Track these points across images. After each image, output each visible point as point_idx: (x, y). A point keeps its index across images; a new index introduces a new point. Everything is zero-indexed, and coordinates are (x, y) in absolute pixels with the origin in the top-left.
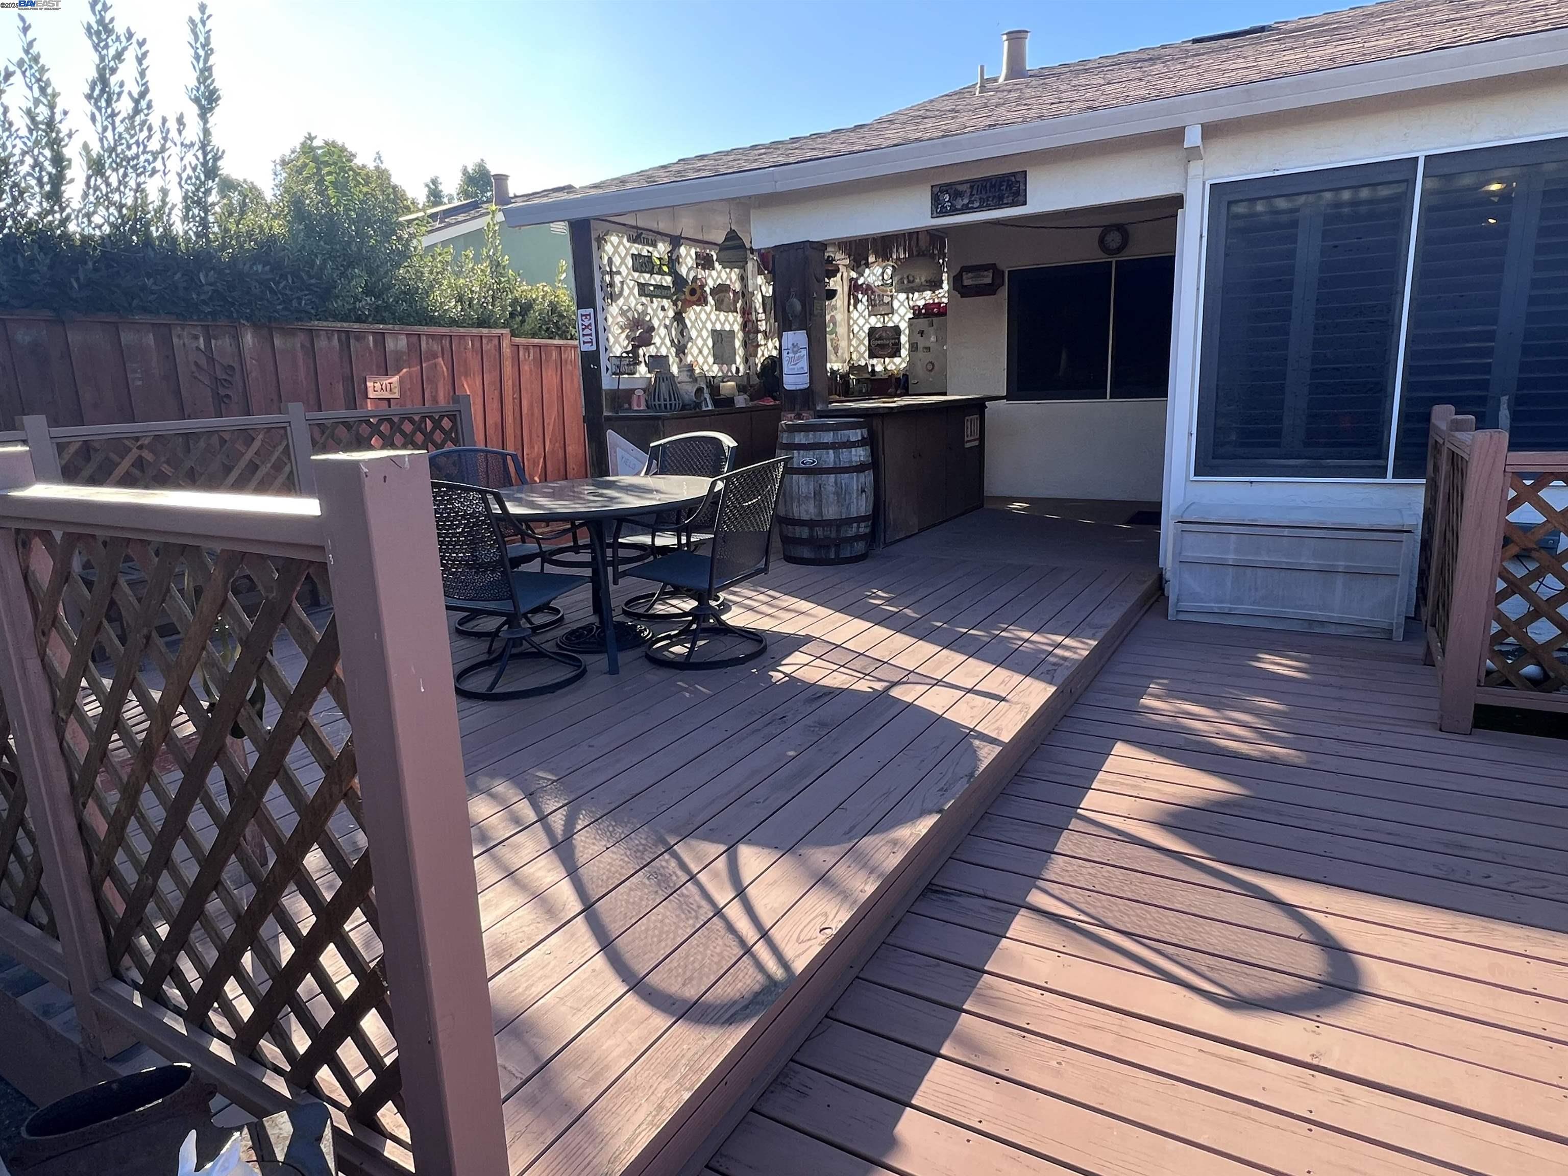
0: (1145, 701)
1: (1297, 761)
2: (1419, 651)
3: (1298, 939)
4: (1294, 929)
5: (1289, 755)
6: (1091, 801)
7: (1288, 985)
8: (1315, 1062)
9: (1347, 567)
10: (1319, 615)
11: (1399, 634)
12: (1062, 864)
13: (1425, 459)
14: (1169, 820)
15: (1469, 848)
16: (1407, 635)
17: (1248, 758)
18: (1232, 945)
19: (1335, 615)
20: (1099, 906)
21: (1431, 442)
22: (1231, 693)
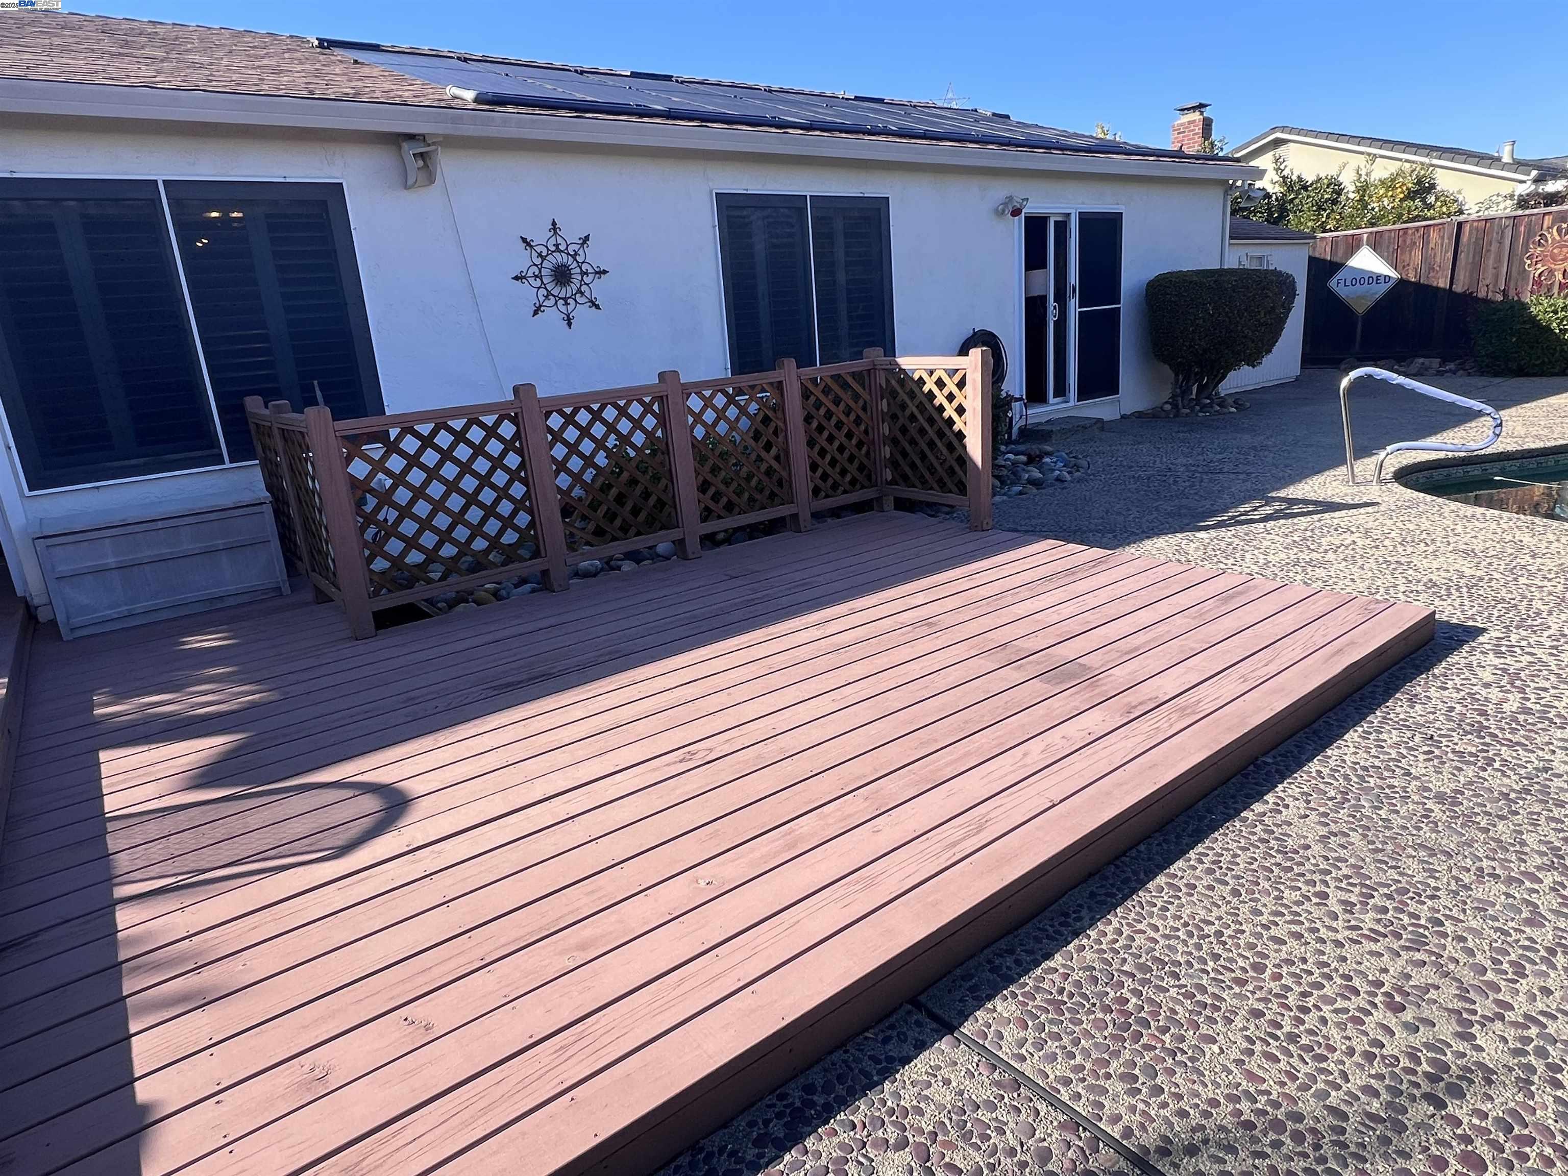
0: (98, 711)
1: (273, 698)
2: (309, 596)
3: (354, 796)
4: (349, 793)
5: (261, 698)
6: (111, 804)
7: (366, 823)
8: (411, 848)
9: (224, 544)
10: (216, 591)
11: (286, 589)
12: (127, 858)
13: (252, 443)
14: (200, 781)
15: (418, 698)
16: (293, 588)
17: (233, 712)
18: (314, 825)
19: (232, 588)
20: (191, 862)
21: (252, 427)
22: (177, 675)
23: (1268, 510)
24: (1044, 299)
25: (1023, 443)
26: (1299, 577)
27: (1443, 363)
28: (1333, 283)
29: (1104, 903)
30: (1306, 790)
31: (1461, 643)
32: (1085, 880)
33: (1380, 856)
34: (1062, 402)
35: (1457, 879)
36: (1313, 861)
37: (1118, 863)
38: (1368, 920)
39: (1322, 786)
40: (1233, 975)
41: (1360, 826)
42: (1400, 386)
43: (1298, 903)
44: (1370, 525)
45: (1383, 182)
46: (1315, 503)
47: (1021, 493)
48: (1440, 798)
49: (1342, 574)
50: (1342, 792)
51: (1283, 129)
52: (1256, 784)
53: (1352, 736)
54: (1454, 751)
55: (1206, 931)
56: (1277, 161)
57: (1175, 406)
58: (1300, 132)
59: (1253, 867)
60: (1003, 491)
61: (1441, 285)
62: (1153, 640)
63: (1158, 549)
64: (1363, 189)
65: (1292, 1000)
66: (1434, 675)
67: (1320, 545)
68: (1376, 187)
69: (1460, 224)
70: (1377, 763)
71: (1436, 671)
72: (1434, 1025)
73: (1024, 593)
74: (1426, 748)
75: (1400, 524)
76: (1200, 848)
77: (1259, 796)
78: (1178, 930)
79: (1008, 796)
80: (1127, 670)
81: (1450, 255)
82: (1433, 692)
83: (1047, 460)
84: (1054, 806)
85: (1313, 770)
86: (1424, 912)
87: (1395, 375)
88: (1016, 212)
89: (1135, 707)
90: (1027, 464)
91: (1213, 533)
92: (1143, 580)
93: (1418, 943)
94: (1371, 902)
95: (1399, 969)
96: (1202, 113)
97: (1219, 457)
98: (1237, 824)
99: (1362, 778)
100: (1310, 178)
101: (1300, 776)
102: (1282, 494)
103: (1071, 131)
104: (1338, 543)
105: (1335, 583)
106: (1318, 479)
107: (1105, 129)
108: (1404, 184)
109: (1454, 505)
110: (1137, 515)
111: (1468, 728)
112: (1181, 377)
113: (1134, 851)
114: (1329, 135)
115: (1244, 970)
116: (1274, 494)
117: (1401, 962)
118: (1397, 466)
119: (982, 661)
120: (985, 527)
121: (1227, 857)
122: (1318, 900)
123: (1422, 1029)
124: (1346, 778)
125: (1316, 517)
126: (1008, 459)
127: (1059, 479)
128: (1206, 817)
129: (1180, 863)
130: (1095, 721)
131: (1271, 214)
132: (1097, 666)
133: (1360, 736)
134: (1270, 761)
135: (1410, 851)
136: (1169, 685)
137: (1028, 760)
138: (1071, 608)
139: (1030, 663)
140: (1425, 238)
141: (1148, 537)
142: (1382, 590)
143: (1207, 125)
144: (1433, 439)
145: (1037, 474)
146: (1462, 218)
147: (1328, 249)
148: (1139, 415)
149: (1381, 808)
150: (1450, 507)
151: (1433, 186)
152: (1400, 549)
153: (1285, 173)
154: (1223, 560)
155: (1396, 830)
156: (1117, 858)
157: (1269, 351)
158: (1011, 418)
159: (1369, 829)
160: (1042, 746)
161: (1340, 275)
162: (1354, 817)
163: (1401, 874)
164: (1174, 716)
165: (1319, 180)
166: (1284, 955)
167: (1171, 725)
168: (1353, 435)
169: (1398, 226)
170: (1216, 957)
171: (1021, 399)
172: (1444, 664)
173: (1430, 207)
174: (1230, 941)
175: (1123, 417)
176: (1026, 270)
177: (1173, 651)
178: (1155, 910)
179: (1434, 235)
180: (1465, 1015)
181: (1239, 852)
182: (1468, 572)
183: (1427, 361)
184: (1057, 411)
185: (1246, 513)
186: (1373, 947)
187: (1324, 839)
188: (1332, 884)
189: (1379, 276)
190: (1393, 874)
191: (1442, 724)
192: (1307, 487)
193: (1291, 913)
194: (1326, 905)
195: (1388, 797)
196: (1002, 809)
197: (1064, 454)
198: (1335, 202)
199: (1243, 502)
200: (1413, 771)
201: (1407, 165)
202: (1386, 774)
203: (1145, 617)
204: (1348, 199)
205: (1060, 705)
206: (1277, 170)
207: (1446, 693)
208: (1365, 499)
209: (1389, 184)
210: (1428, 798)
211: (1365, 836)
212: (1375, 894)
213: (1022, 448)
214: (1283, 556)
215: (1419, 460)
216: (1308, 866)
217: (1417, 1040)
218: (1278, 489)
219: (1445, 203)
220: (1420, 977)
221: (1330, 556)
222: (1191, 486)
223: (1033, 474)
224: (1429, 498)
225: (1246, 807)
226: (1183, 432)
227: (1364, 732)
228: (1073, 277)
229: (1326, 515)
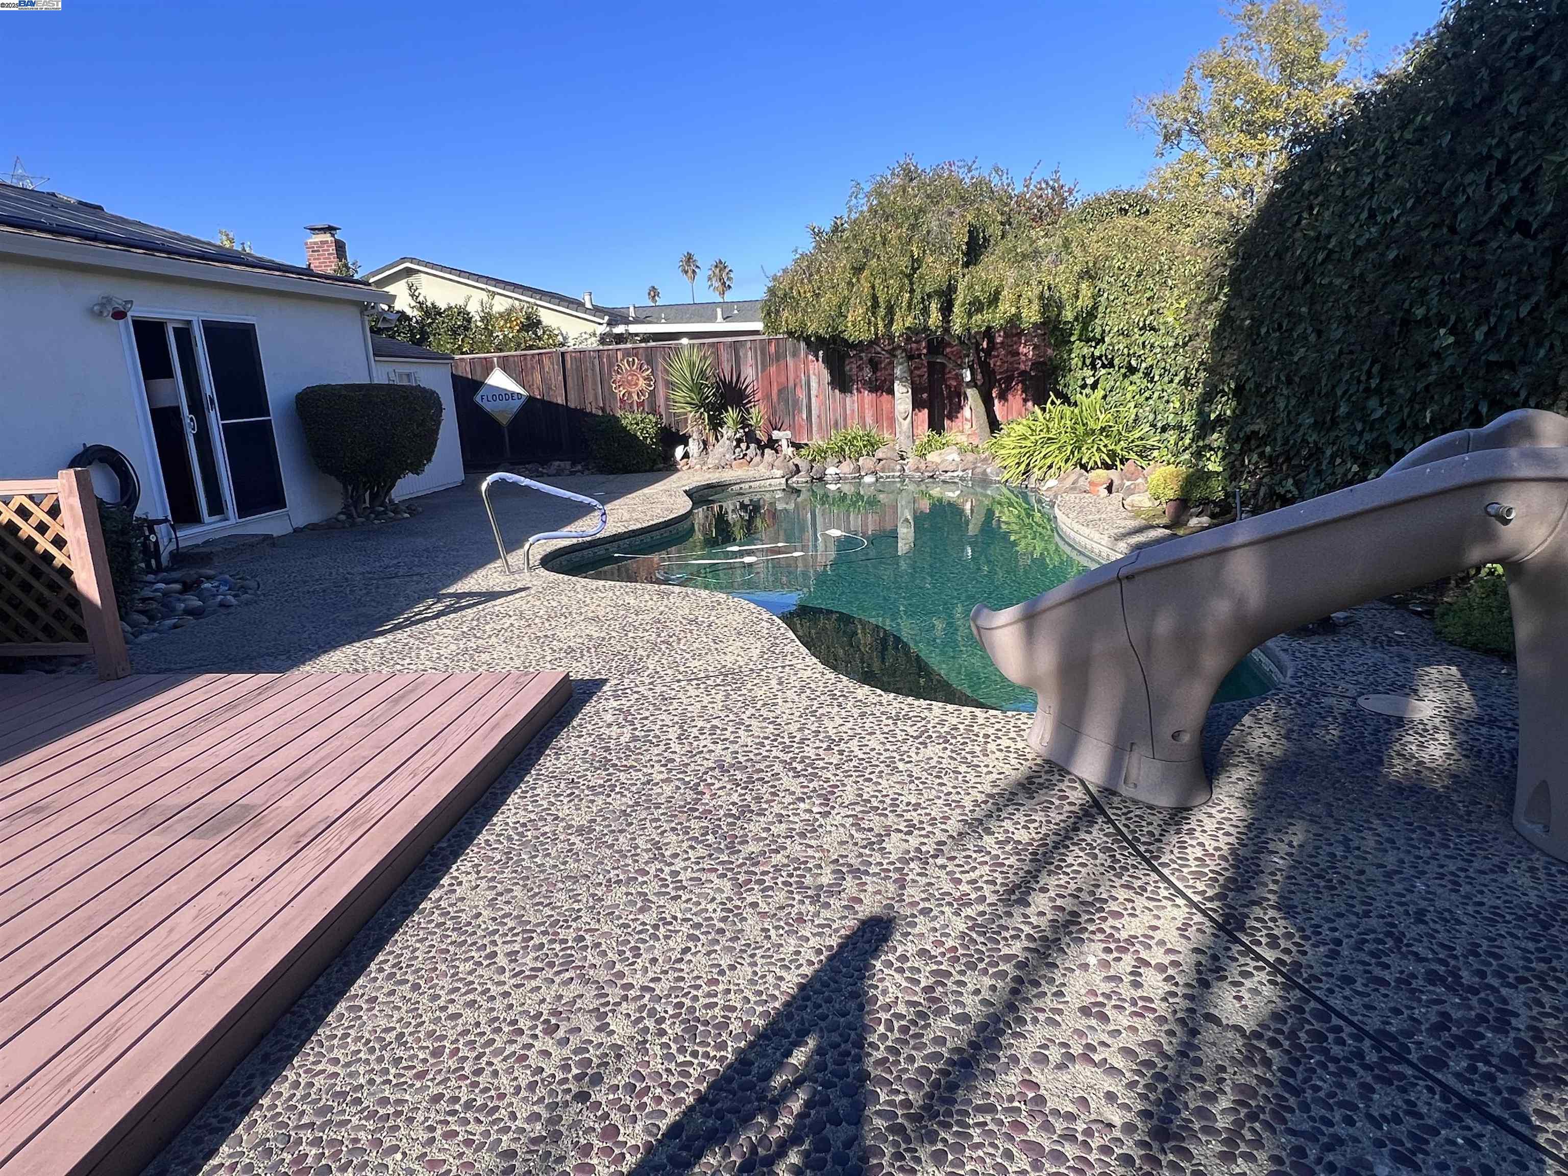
23: (439, 607)
24: (176, 411)
25: (175, 570)
26: (468, 664)
27: (573, 464)
28: (478, 399)
29: (279, 1060)
30: (476, 861)
31: (591, 695)
32: (257, 1044)
33: (537, 900)
34: (221, 521)
35: (593, 895)
36: (483, 926)
37: (295, 1009)
38: (528, 961)
39: (490, 853)
40: (414, 1071)
41: (521, 879)
42: (527, 487)
43: (470, 973)
44: (524, 607)
45: (501, 315)
46: (480, 594)
47: (175, 627)
48: (580, 831)
49: (502, 655)
50: (506, 853)
51: (412, 260)
52: (433, 872)
53: (513, 799)
54: (588, 787)
55: (388, 1039)
56: (410, 289)
57: (350, 516)
58: (427, 264)
59: (431, 955)
60: (151, 627)
61: (560, 402)
62: (322, 759)
63: (335, 663)
64: (487, 318)
65: (468, 1069)
66: (573, 727)
67: (484, 631)
68: (497, 319)
69: (563, 354)
70: (533, 816)
71: (575, 723)
72: (580, 1030)
73: (173, 742)
74: (569, 792)
75: (546, 603)
76: (381, 957)
77: (434, 883)
78: (359, 1051)
79: (147, 988)
80: (293, 800)
81: (561, 378)
82: (573, 742)
83: (207, 585)
84: (209, 976)
85: (482, 841)
86: (571, 935)
87: (522, 478)
88: (119, 315)
89: (304, 835)
90: (181, 592)
91: (390, 637)
92: (314, 698)
93: (568, 964)
94: (531, 943)
95: (553, 994)
96: (333, 235)
97: (395, 562)
98: (416, 918)
99: (521, 835)
100: (443, 306)
101: (472, 852)
102: (451, 590)
103: (183, 233)
104: (499, 628)
105: (497, 664)
106: (481, 572)
107: (231, 236)
108: (517, 318)
109: (583, 581)
110: (313, 630)
111: (597, 765)
112: (350, 488)
113: (313, 988)
114: (451, 270)
115: (425, 1061)
116: (444, 592)
117: (555, 987)
118: (543, 553)
119: (114, 837)
120: (120, 674)
121: (407, 954)
122: (488, 962)
123: (571, 1038)
124: (510, 838)
125: (480, 607)
126: (156, 590)
127: (222, 605)
128: (385, 924)
129: (360, 981)
130: (257, 865)
131: (413, 335)
132: (261, 802)
133: (520, 797)
134: (444, 845)
135: (560, 885)
136: (340, 800)
137: (175, 936)
138: (231, 747)
139: (181, 820)
140: (540, 362)
141: (325, 652)
142: (534, 663)
143: (340, 247)
144: (568, 528)
145: (196, 602)
146: (563, 349)
147: (468, 369)
148: (312, 527)
149: (536, 856)
150: (581, 582)
151: (539, 322)
152: (547, 624)
153: (421, 299)
154: (399, 661)
155: (550, 871)
156: (293, 1004)
157: (429, 460)
158: (156, 543)
159: (528, 878)
160: (194, 912)
161: (482, 392)
162: (516, 872)
163: (553, 909)
164: (345, 833)
165: (450, 308)
166: (460, 1029)
167: (342, 842)
168: (501, 531)
169: (518, 353)
170: (397, 1061)
171: (166, 520)
172: (580, 716)
173: (540, 338)
174: (410, 1039)
175: (295, 530)
176: (145, 379)
177: (344, 764)
178: (335, 1042)
179: (546, 361)
180: (602, 1010)
181: (418, 945)
182: (595, 635)
183: (562, 464)
184: (215, 530)
185: (420, 613)
186: (534, 983)
187: (492, 903)
188: (499, 942)
189: (513, 393)
190: (547, 911)
191: (580, 766)
192: (472, 581)
193: (466, 984)
194: (495, 963)
195: (542, 844)
196: (141, 1006)
197: (227, 576)
198: (466, 329)
199: (420, 600)
200: (560, 815)
201: (517, 303)
202: (540, 824)
203: (315, 736)
204: (477, 327)
205: (217, 859)
206: (412, 296)
207: (582, 740)
208: (519, 585)
209: (507, 316)
210: (571, 834)
211: (525, 886)
212: (534, 935)
213: (175, 575)
214: (453, 647)
215: (559, 546)
216: (480, 933)
217: (566, 1052)
218: (448, 586)
219: (550, 337)
220: (568, 994)
221: (494, 640)
222: (368, 593)
223: (190, 603)
224: (566, 577)
225: (424, 897)
226: (360, 540)
227: (523, 792)
228: (208, 388)
229: (489, 604)
